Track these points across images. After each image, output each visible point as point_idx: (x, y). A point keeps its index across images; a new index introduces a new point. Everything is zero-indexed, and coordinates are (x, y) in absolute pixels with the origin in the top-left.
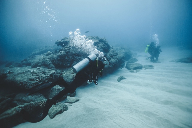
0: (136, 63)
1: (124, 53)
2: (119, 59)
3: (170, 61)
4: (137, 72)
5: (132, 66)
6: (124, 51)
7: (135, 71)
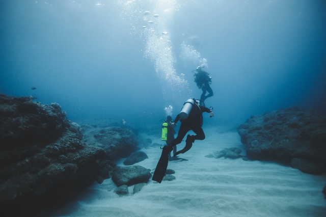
0: (136, 167)
1: (117, 140)
2: (81, 161)
3: (206, 156)
4: (134, 193)
5: (124, 176)
6: (118, 136)
7: (131, 189)
